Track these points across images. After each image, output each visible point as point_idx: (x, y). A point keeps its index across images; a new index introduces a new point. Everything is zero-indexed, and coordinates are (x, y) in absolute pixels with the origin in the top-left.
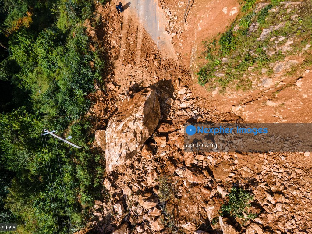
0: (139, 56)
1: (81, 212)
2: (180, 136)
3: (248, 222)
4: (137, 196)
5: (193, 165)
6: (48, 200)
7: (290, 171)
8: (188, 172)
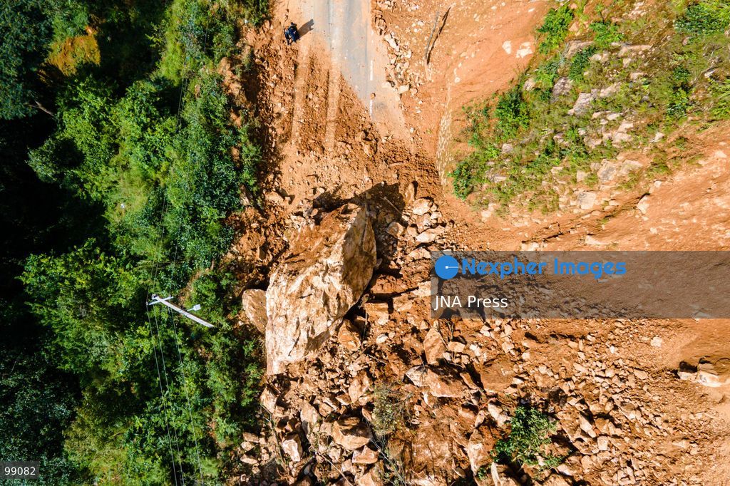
0: (332, 135)
1: (216, 456)
2: (416, 302)
3: (546, 473)
4: (330, 425)
5: (442, 362)
6: (151, 432)
7: (626, 375)
8: (431, 377)
